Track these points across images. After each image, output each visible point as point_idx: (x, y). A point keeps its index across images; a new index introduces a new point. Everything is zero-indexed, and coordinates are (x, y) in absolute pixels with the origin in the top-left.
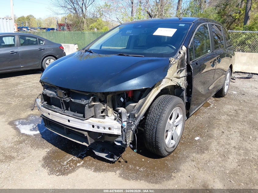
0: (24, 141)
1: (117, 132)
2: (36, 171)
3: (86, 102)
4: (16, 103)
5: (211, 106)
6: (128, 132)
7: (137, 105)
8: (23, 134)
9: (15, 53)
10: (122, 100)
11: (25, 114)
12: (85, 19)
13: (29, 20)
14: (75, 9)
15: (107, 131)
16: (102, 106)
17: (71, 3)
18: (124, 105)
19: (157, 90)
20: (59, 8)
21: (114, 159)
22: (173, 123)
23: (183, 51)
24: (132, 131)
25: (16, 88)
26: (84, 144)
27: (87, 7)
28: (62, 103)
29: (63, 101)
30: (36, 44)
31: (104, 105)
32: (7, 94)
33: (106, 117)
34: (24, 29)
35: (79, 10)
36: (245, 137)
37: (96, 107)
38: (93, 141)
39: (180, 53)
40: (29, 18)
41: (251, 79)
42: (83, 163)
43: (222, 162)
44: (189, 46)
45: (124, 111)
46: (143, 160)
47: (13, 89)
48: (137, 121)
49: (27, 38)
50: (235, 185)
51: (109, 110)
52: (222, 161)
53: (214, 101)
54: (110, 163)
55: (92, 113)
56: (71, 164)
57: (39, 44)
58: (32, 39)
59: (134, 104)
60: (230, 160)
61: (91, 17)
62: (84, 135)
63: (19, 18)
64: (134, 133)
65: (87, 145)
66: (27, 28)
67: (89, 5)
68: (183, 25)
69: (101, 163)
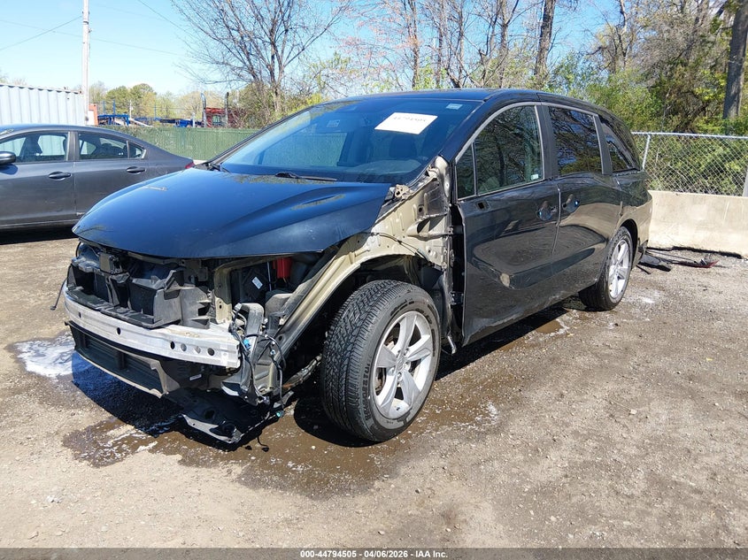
0: (28, 388)
1: (228, 360)
2: (32, 454)
3: (160, 284)
4: (40, 302)
5: (561, 332)
6: (260, 364)
7: (291, 296)
8: (31, 374)
9: (62, 177)
10: (257, 283)
11: (54, 328)
12: (279, 97)
13: (139, 97)
14: (251, 70)
15: (204, 358)
16: (202, 295)
17: (242, 55)
18: (261, 298)
19: (352, 263)
20: (208, 65)
21: (231, 436)
22: (402, 353)
23: (437, 171)
24: (273, 364)
25: (51, 267)
26: (154, 392)
27: (285, 66)
28: (109, 286)
29: (110, 283)
30: (125, 156)
31: (207, 293)
32: (22, 281)
33: (212, 325)
34: (117, 121)
35: (260, 72)
36: (619, 411)
37: (185, 297)
38: (176, 385)
39: (427, 174)
40: (138, 93)
41: (712, 269)
42: (155, 447)
43: (523, 464)
44: (457, 159)
45: (257, 311)
46: (313, 447)
47: (44, 269)
48: (291, 338)
49: (104, 141)
50: (532, 521)
51: (220, 307)
52: (525, 461)
53: (576, 319)
54: (224, 451)
55: (176, 314)
56: (124, 446)
57: (131, 156)
58: (114, 144)
59: (284, 296)
60: (546, 463)
61: (295, 91)
62: (148, 366)
63: (112, 92)
64: (278, 369)
65: (159, 395)
66: (125, 118)
67: (290, 59)
68: (456, 107)
69: (199, 448)
